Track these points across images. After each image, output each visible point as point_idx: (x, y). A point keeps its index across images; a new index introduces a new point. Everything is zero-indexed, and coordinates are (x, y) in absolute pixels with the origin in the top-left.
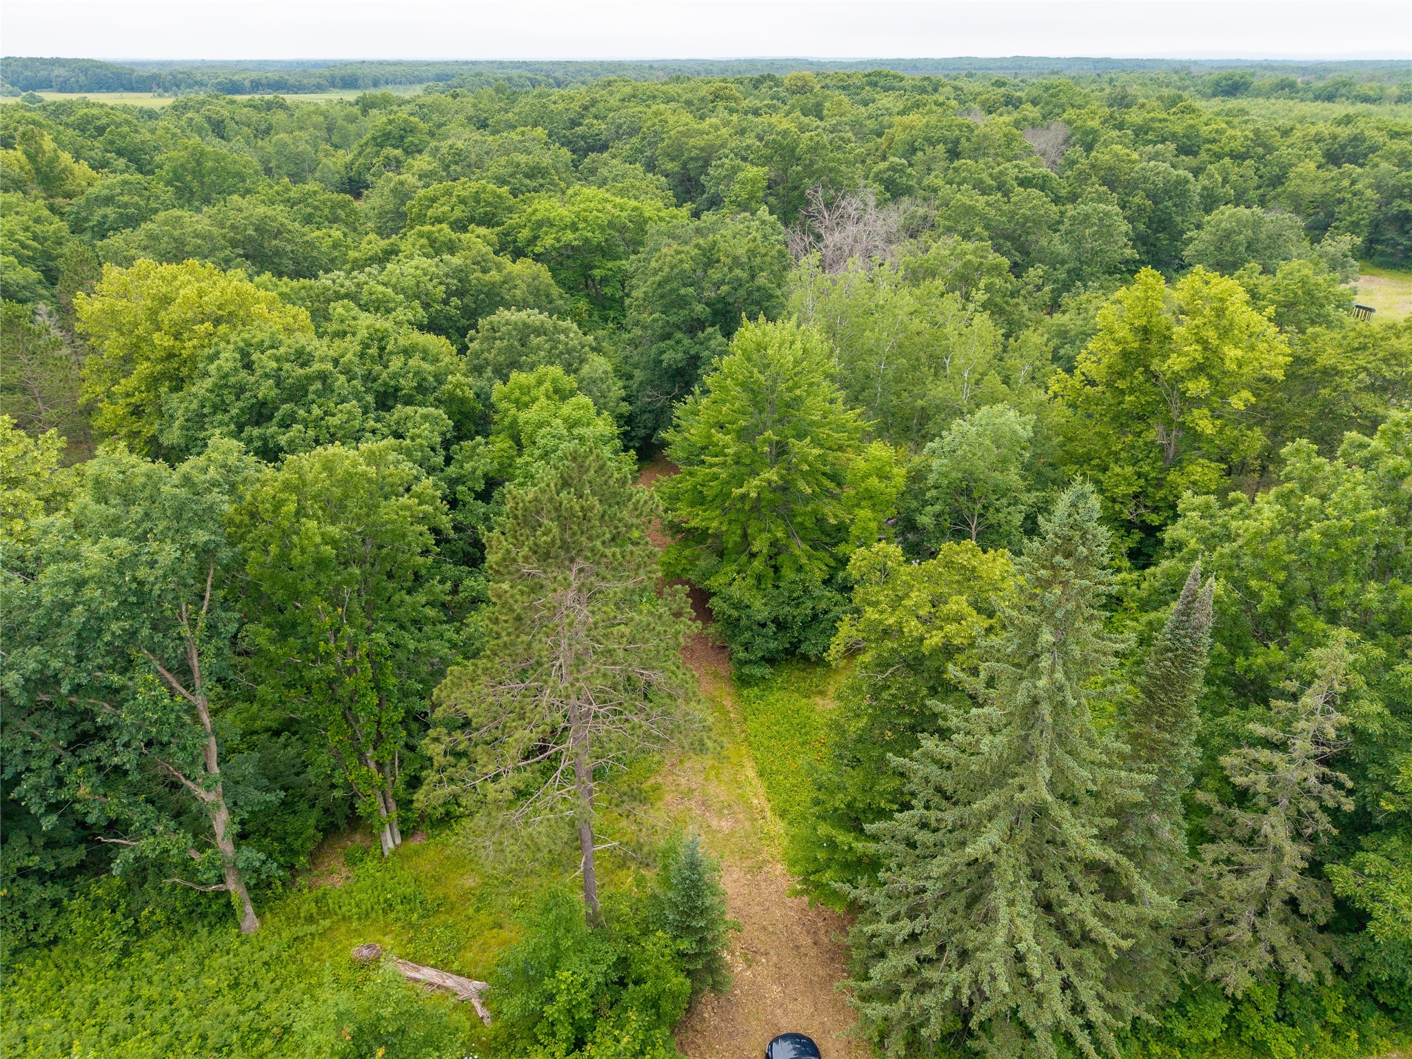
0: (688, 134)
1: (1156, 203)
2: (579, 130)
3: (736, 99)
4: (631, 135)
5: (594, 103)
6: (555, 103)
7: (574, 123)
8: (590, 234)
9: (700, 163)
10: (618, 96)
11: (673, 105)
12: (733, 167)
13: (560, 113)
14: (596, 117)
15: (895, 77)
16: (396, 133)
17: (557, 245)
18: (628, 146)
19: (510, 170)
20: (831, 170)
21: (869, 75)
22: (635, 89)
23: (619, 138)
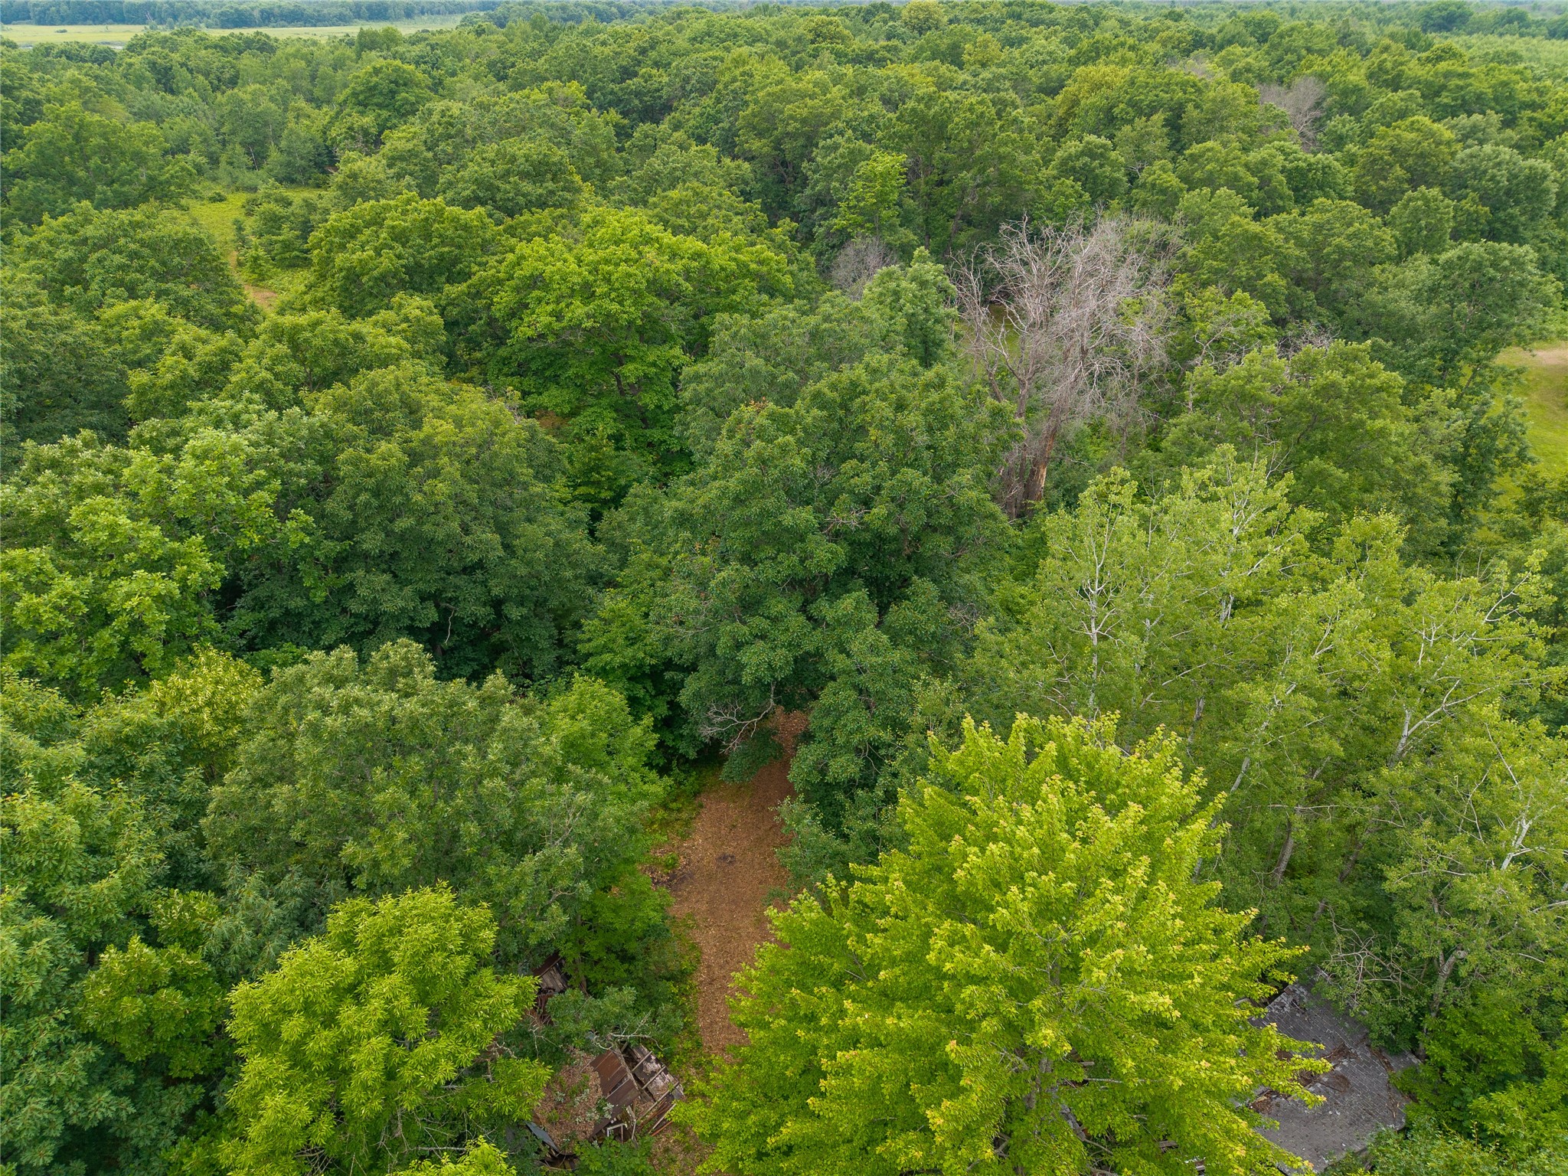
0: (784, 97)
1: (1495, 209)
2: (632, 83)
3: (844, 39)
4: (703, 93)
5: (654, 44)
6: (604, 43)
7: (627, 73)
8: (615, 307)
9: (801, 141)
10: (688, 33)
11: (760, 47)
12: (852, 152)
13: (606, 60)
14: (657, 64)
15: (1042, 6)
16: (385, 86)
17: (556, 326)
18: (697, 110)
19: (501, 168)
20: (1001, 158)
21: (1010, 4)
22: (710, 24)
23: (686, 95)
